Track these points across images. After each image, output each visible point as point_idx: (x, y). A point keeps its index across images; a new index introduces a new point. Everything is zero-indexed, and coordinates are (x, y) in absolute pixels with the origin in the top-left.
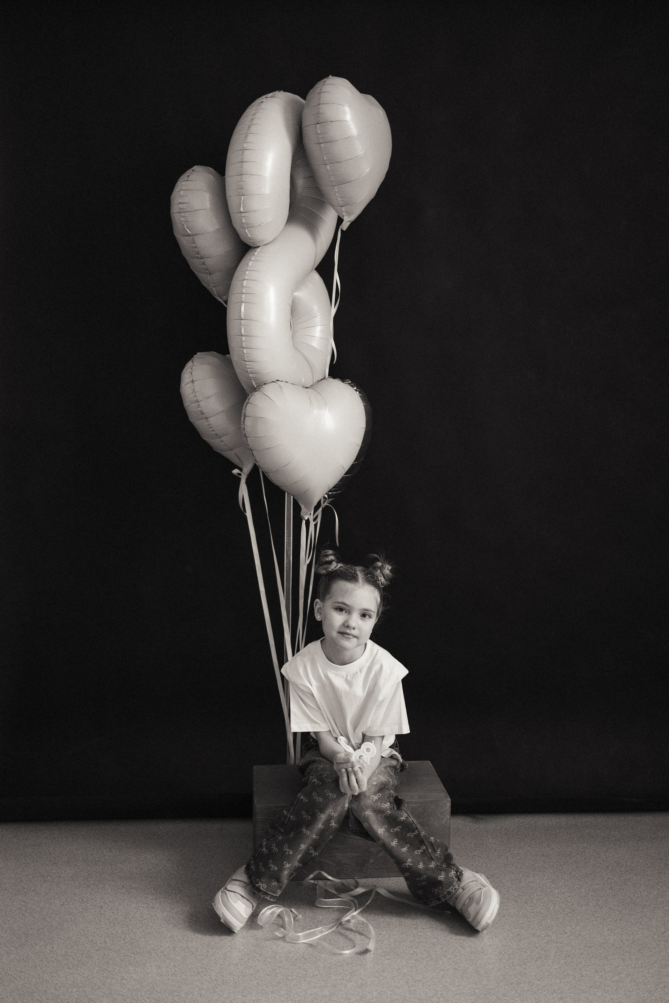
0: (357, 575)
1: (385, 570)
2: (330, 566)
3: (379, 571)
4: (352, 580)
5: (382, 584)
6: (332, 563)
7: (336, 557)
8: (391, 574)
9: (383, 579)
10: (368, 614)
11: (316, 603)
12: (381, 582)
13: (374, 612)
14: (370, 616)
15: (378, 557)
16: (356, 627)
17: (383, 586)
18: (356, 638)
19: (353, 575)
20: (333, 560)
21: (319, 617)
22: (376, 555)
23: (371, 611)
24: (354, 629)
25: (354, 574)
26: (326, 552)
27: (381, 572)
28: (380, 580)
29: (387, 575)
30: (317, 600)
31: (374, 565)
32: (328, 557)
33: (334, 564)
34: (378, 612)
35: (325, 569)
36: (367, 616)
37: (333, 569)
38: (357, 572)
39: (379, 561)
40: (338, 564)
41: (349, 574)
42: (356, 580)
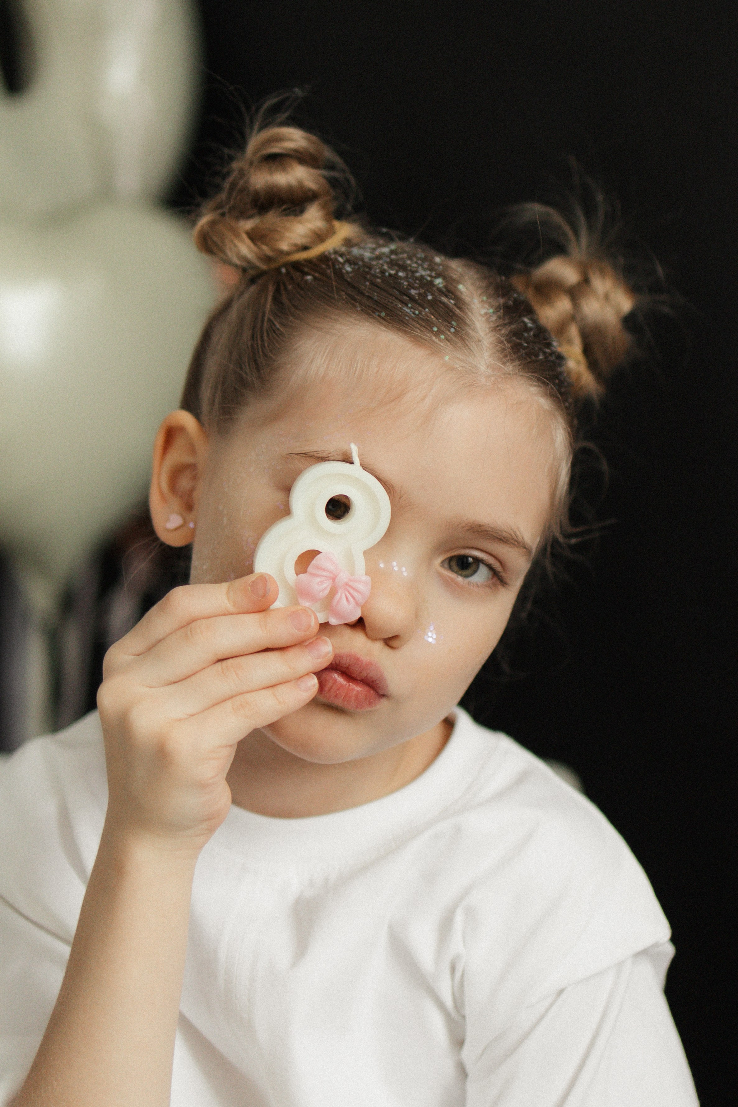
2: (288, 223)
4: (431, 330)
6: (302, 210)
10: (490, 560)
14: (500, 570)
19: (436, 301)
21: (175, 520)
26: (278, 139)
30: (179, 419)
38: (462, 288)
40: (337, 224)
41: (413, 292)
42: (456, 333)
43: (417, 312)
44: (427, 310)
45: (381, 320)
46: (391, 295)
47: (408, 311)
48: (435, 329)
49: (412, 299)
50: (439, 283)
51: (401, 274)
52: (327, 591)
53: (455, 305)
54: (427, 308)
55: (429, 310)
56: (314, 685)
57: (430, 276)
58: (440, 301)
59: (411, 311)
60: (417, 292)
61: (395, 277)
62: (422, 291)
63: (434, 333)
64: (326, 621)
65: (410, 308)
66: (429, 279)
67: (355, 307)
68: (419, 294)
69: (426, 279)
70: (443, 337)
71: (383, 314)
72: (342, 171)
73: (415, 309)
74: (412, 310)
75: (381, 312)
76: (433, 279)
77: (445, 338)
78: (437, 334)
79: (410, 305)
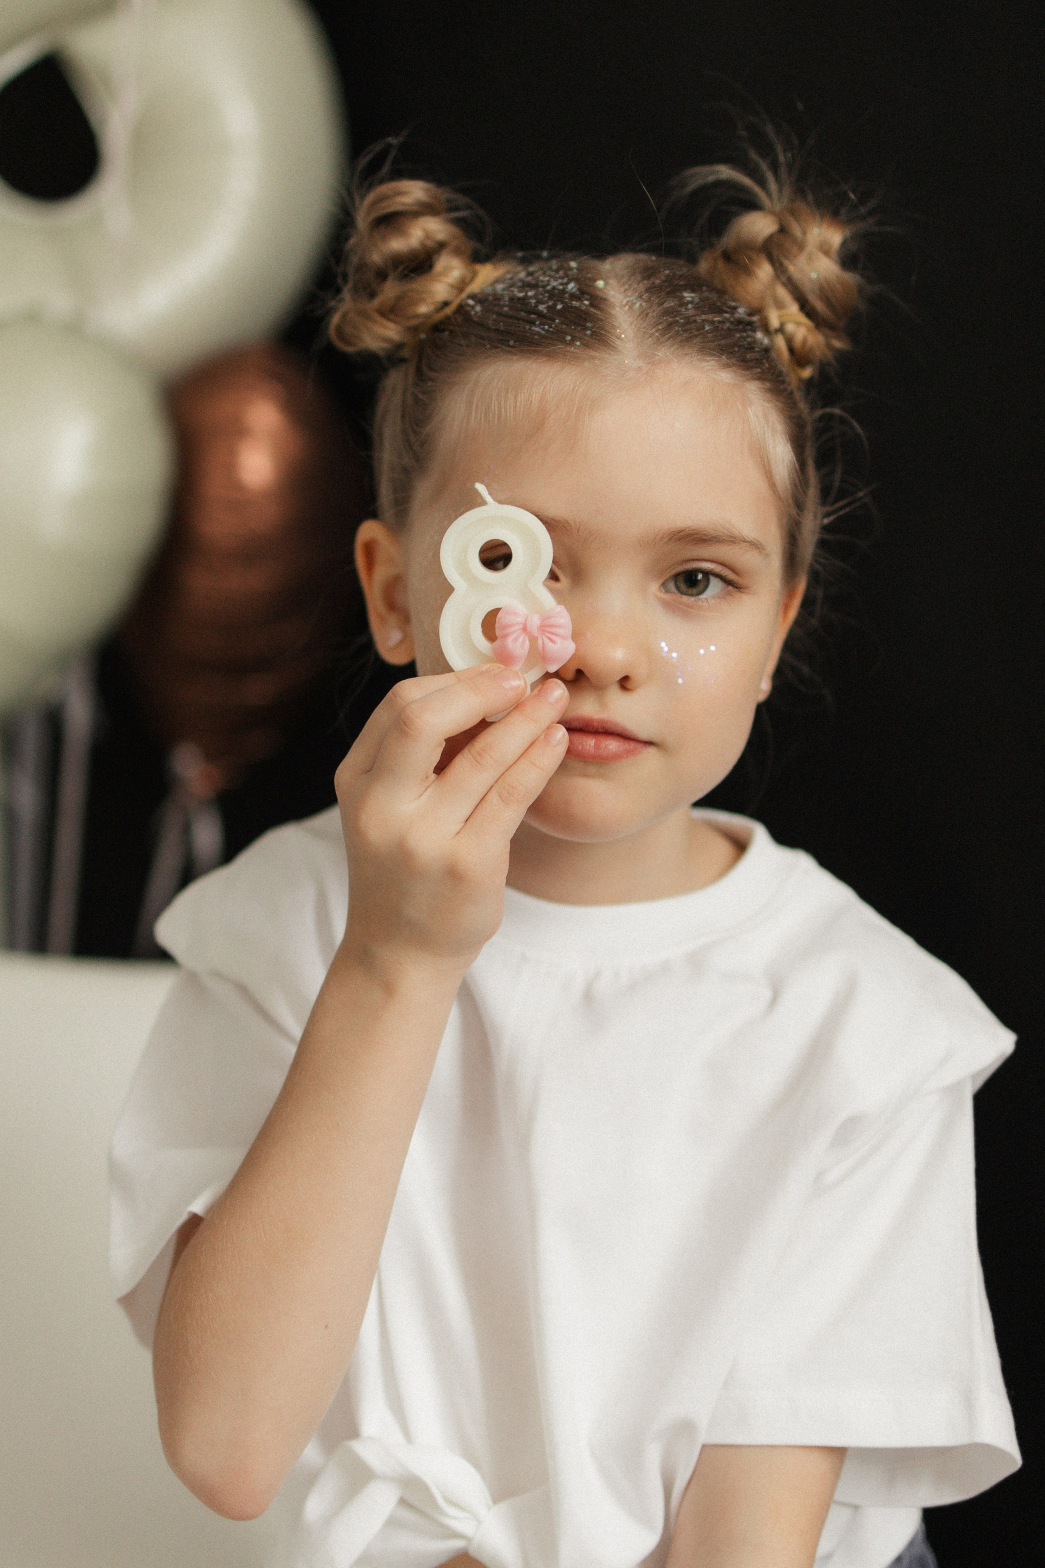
0: (598, 301)
1: (802, 260)
2: (417, 285)
3: (764, 271)
4: (564, 341)
5: (799, 357)
6: (430, 267)
7: (458, 222)
8: (851, 278)
9: (803, 319)
10: (717, 568)
11: (370, 549)
12: (789, 341)
13: (755, 545)
14: (731, 576)
15: (747, 181)
16: (639, 673)
17: (807, 373)
18: (652, 750)
19: (566, 308)
20: (441, 246)
21: (395, 636)
22: (725, 172)
23: (733, 540)
24: (624, 683)
25: (573, 296)
26: (383, 198)
27: (780, 270)
28: (781, 330)
29: (824, 292)
30: (368, 530)
31: (728, 241)
32: (401, 232)
33: (448, 269)
34: (792, 539)
35: (390, 312)
36: (715, 585)
37: (446, 304)
38: (600, 284)
39: (751, 205)
40: (478, 267)
41: (542, 308)
42: (594, 334)
43: (546, 327)
44: (557, 321)
45: (511, 349)
46: (519, 319)
47: (537, 329)
48: (569, 338)
49: (540, 315)
50: (572, 288)
51: (530, 294)
52: (527, 643)
53: (591, 305)
54: (556, 319)
55: (560, 320)
56: (564, 735)
57: (561, 284)
58: (572, 307)
59: (540, 328)
60: (545, 306)
61: (526, 297)
62: (550, 303)
63: (568, 342)
64: (545, 672)
65: (539, 326)
66: (561, 287)
67: (484, 345)
68: (549, 308)
69: (558, 289)
70: (578, 343)
71: (511, 343)
72: (468, 207)
73: (544, 325)
74: (542, 327)
75: (508, 341)
76: (565, 286)
77: (581, 344)
78: (571, 343)
79: (537, 323)
